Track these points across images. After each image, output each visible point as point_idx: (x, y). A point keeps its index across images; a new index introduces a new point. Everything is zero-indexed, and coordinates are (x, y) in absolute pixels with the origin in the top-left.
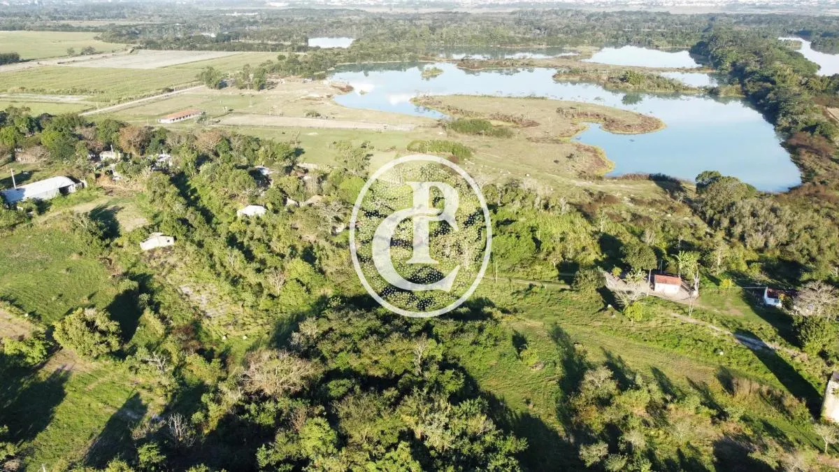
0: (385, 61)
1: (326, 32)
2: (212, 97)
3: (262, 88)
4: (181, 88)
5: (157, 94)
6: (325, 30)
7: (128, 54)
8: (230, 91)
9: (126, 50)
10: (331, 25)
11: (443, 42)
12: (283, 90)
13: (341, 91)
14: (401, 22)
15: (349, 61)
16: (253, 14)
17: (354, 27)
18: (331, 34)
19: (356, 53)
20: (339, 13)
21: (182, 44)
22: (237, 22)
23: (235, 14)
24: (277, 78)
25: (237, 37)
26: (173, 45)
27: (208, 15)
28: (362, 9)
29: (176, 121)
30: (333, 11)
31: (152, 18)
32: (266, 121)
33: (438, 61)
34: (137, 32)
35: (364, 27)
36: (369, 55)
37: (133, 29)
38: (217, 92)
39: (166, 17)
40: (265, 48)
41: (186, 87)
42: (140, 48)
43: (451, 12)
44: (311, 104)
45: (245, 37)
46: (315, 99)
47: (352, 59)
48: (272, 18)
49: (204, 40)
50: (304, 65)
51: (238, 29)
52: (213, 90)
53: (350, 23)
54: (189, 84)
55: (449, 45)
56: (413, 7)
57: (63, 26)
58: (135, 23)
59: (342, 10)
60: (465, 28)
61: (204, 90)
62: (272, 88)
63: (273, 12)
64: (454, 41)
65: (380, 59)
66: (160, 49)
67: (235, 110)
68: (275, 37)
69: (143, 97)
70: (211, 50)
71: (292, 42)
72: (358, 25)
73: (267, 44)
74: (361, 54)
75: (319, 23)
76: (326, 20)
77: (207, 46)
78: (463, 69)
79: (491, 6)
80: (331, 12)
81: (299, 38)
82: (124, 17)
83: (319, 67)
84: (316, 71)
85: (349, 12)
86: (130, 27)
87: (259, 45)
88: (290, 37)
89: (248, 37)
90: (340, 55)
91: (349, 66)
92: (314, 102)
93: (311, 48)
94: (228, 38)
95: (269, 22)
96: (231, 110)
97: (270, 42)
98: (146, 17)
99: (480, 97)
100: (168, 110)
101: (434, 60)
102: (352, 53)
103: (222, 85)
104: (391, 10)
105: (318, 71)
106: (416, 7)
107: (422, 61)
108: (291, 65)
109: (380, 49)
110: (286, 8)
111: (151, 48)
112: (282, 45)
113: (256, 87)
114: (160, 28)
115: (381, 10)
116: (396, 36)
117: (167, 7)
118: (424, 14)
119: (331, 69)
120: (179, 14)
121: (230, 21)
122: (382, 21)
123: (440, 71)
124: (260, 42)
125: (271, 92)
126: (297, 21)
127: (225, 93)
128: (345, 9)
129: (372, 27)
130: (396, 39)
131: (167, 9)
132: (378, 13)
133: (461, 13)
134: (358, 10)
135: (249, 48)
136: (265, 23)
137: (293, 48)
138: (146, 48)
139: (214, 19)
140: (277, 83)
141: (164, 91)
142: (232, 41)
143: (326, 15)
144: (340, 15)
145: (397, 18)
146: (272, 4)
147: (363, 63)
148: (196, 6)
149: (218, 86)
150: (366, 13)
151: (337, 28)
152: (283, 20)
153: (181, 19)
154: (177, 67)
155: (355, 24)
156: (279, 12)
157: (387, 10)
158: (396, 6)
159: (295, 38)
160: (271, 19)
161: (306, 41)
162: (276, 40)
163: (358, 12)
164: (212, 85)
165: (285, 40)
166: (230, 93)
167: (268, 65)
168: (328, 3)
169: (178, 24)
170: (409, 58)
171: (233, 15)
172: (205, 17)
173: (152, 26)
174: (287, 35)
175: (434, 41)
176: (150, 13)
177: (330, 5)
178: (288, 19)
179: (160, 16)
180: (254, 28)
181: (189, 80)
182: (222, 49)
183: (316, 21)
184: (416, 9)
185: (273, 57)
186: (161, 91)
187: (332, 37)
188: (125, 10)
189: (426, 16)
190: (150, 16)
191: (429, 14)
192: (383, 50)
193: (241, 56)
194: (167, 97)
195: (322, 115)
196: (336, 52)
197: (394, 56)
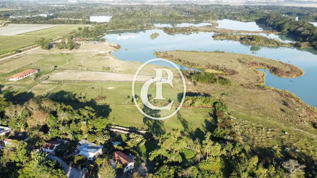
0: (129, 29)
1: (96, 14)
2: (44, 55)
3: (72, 48)
4: (27, 50)
5: (12, 54)
6: (96, 13)
7: (2, 27)
8: (55, 51)
9: (2, 24)
10: (98, 11)
11: (150, 18)
12: (84, 49)
13: (115, 49)
14: (127, 9)
15: (113, 29)
16: (63, 6)
17: (108, 11)
18: (98, 14)
19: (115, 25)
21: (30, 21)
22: (56, 9)
23: (55, 6)
24: (79, 41)
25: (56, 17)
26: (25, 22)
27: (43, 6)
28: (108, 3)
29: (20, 79)
31: (18, 7)
32: (79, 76)
33: (153, 29)
34: (10, 14)
35: (112, 12)
36: (121, 26)
37: (8, 13)
38: (47, 52)
39: (24, 7)
40: (70, 22)
41: (30, 49)
42: (9, 23)
44: (101, 59)
45: (61, 17)
46: (103, 55)
49: (41, 18)
50: (92, 33)
51: (57, 12)
52: (45, 50)
54: (31, 47)
55: (153, 20)
56: (128, 2)
58: (10, 10)
59: (100, 4)
61: (38, 50)
62: (78, 48)
63: (71, 5)
64: (155, 18)
65: (126, 28)
66: (19, 23)
67: (59, 67)
68: (74, 17)
69: (3, 57)
70: (44, 24)
71: (82, 19)
72: (110, 11)
73: (71, 21)
74: (118, 26)
75: (92, 10)
76: (95, 8)
77: (42, 22)
78: (167, 33)
80: (96, 5)
81: (85, 17)
82: (5, 7)
83: (100, 34)
84: (98, 35)
86: (6, 12)
87: (67, 21)
88: (81, 17)
89: (62, 17)
90: (108, 26)
91: (112, 31)
92: (103, 57)
93: (93, 23)
94: (52, 17)
95: (70, 9)
96: (56, 67)
97: (72, 19)
98: (15, 7)
99: (190, 52)
100: (16, 68)
101: (151, 28)
102: (113, 25)
103: (50, 47)
104: (120, 4)
105: (99, 35)
106: (130, 3)
107: (146, 29)
108: (85, 33)
109: (126, 23)
110: (77, 3)
111: (14, 23)
112: (79, 21)
113: (69, 48)
114: (21, 12)
115: (116, 4)
116: (130, 16)
117: (26, 2)
118: (135, 6)
119: (104, 34)
120: (30, 6)
121: (53, 9)
122: (119, 8)
123: (158, 34)
124: (68, 19)
125: (77, 51)
126: (82, 9)
127: (51, 53)
128: (102, 4)
129: (116, 11)
131: (25, 4)
132: (115, 5)
134: (107, 4)
135: (62, 22)
136: (69, 10)
137: (84, 23)
138: (12, 23)
139: (46, 8)
140: (80, 44)
141: (16, 52)
142: (54, 18)
143: (94, 6)
144: (100, 6)
145: (125, 7)
146: (70, 1)
147: (119, 30)
148: (38, 2)
149: (48, 47)
150: (111, 5)
151: (101, 12)
152: (76, 8)
153: (31, 8)
154: (26, 34)
155: (108, 10)
156: (73, 5)
157: (118, 4)
158: (122, 2)
159: (83, 17)
160: (71, 8)
161: (89, 18)
162: (75, 18)
163: (107, 5)
164: (45, 47)
165: (79, 18)
166: (55, 52)
167: (74, 34)
168: (94, 1)
169: (29, 10)
170: (140, 27)
171: (54, 6)
172: (42, 7)
173: (17, 11)
174: (80, 16)
176: (17, 5)
177: (94, 2)
178: (78, 8)
179: (22, 6)
180: (64, 12)
181: (32, 43)
182: (50, 23)
183: (90, 9)
184: (129, 3)
185: (75, 27)
186: (14, 52)
187: (99, 16)
188: (7, 4)
189: (136, 6)
190: (17, 7)
191: (137, 5)
192: (127, 24)
193: (59, 27)
194: (18, 56)
195: (111, 69)
196: (106, 24)
197: (133, 26)
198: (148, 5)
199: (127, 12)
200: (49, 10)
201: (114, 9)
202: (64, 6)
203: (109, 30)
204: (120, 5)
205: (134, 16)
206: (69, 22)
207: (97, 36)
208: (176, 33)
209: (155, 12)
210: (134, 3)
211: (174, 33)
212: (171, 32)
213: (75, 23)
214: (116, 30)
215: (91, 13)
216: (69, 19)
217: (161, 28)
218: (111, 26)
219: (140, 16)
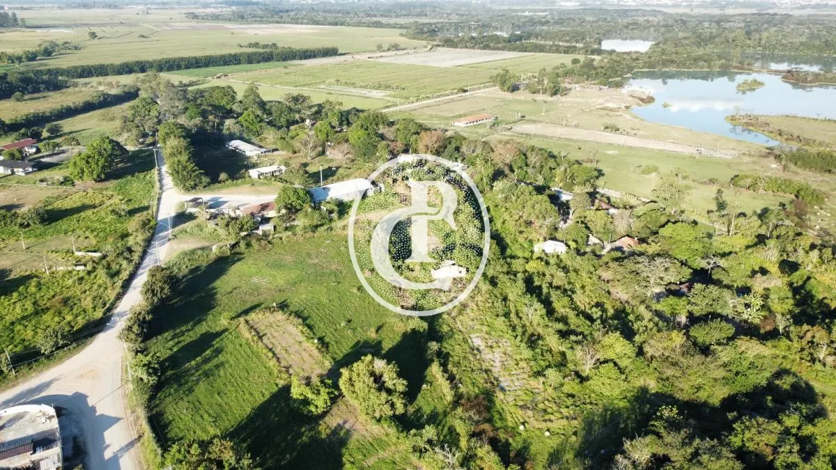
0: (691, 68)
1: (620, 34)
2: (503, 100)
3: (555, 93)
4: (475, 89)
5: (452, 94)
6: (619, 32)
7: (425, 52)
8: (522, 95)
9: (426, 47)
10: (626, 27)
11: (761, 48)
12: (577, 97)
13: (641, 102)
14: (706, 24)
15: (649, 67)
16: (544, 14)
17: (652, 29)
18: (625, 36)
19: (658, 59)
20: (634, 13)
21: (476, 43)
22: (528, 21)
23: (527, 13)
24: (570, 83)
25: (528, 38)
26: (468, 44)
27: (501, 14)
28: (658, 9)
29: (469, 124)
30: (627, 11)
31: (450, 17)
32: (560, 131)
33: (756, 72)
34: (436, 29)
35: (663, 30)
36: (672, 61)
37: (433, 26)
38: (509, 95)
39: (463, 15)
40: (557, 50)
41: (479, 89)
42: (438, 46)
43: (768, 14)
44: (607, 115)
45: (537, 37)
46: (611, 110)
47: (652, 66)
48: (564, 18)
49: (497, 39)
50: (599, 70)
51: (528, 29)
52: (505, 93)
53: (648, 25)
54: (482, 85)
55: (768, 52)
56: (717, 7)
57: (376, 22)
58: (435, 21)
59: (637, 10)
60: (789, 32)
61: (496, 92)
62: (566, 94)
63: (562, 12)
64: (775, 48)
65: (684, 65)
66: (456, 47)
67: (527, 118)
68: (567, 38)
69: (439, 96)
70: (503, 50)
71: (584, 44)
72: (657, 27)
73: (560, 46)
74: (663, 59)
75: (612, 24)
76: (620, 21)
77: (500, 45)
79: (817, 6)
80: (625, 12)
81: (592, 40)
82: (426, 15)
83: (616, 73)
84: (611, 77)
85: (644, 13)
86: (431, 24)
87: (551, 46)
88: (583, 39)
89: (540, 38)
90: (638, 60)
92: (611, 113)
93: (605, 51)
94: (520, 38)
95: (560, 22)
96: (523, 117)
97: (561, 43)
98: (445, 15)
99: (822, 120)
100: (461, 112)
101: (752, 70)
102: (653, 59)
103: (515, 88)
104: (692, 10)
105: (614, 77)
106: (722, 7)
107: (735, 69)
108: (586, 70)
109: (686, 55)
110: (578, 8)
111: (448, 46)
112: (575, 47)
113: (549, 92)
114: (458, 26)
115: (680, 11)
116: (702, 41)
117: (464, 5)
118: (733, 16)
119: (627, 76)
120: (474, 13)
121: (522, 20)
122: (684, 22)
123: (761, 84)
124: (551, 43)
125: (564, 99)
126: (589, 22)
127: (516, 97)
128: (640, 10)
129: (673, 29)
130: (702, 44)
131: (463, 8)
132: (677, 14)
133: (781, 15)
134: (655, 11)
135: (540, 49)
136: (556, 23)
137: (587, 51)
138: (443, 46)
139: (506, 18)
140: (570, 89)
141: (458, 92)
142: (523, 41)
143: (619, 15)
144: (635, 16)
145: (701, 20)
146: (562, 4)
147: (663, 70)
148: (490, 5)
149: (511, 89)
150: (665, 14)
151: (632, 30)
152: (574, 20)
153: (476, 18)
154: (471, 66)
155: (653, 26)
156: (569, 12)
157: (687, 11)
158: (699, 6)
159: (588, 39)
160: (562, 19)
161: (600, 43)
162: (567, 41)
163: (655, 13)
164: (506, 88)
165: (577, 42)
166: (522, 98)
167: (561, 69)
168: (621, 3)
169: (473, 23)
170: (720, 67)
171: (524, 14)
172: (498, 16)
173: (450, 24)
174: (580, 36)
175: (749, 46)
176: (449, 12)
177: (623, 6)
178: (580, 19)
179: (458, 14)
180: (545, 28)
181: (484, 81)
182: (514, 49)
183: (609, 22)
184: (721, 10)
185: (567, 59)
186: (456, 91)
187: (626, 39)
188: (428, 8)
189: (736, 18)
190: (449, 15)
191: (740, 15)
192: (688, 56)
193: (533, 57)
194: (461, 98)
195: (621, 130)
196: (634, 56)
197: (701, 63)
198: (773, 14)
199: (701, 31)
200: (513, 24)
201: (670, 22)
202: (546, 15)
203: (639, 68)
204: (692, 13)
205: (717, 40)
206: (554, 48)
207: (608, 78)
208: (817, 84)
209: (784, 33)
210: (736, 8)
211: (811, 83)
212: (802, 82)
213: (567, 51)
214: (655, 70)
215: (608, 31)
216: (554, 42)
217: (777, 72)
218: (647, 60)
219: (734, 41)
